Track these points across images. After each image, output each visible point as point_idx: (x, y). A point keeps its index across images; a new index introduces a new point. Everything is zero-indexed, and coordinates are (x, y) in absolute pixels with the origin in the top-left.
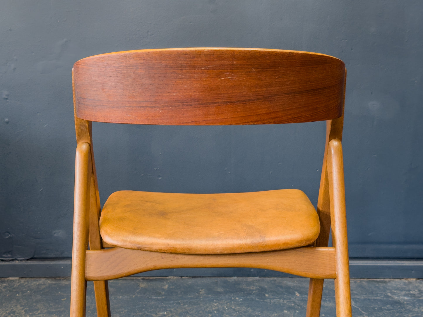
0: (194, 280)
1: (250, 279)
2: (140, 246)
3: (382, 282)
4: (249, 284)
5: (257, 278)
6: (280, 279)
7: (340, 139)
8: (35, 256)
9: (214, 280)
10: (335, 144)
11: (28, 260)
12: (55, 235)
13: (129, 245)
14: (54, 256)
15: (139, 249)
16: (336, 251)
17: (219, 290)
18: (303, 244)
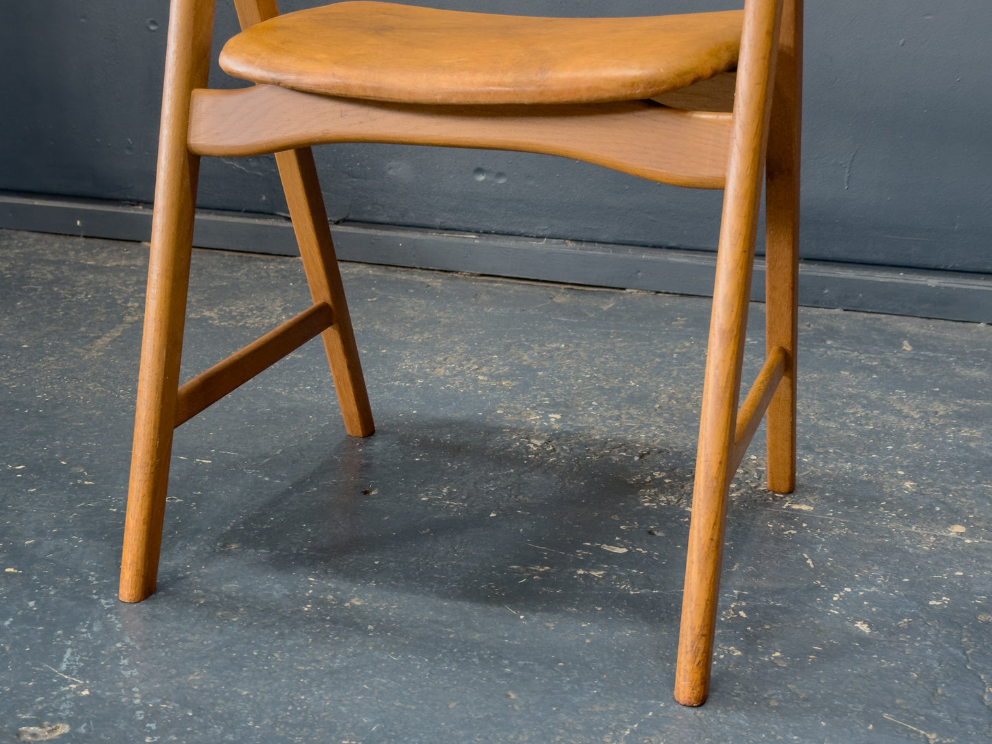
8: (351, 217)
16: (732, 122)
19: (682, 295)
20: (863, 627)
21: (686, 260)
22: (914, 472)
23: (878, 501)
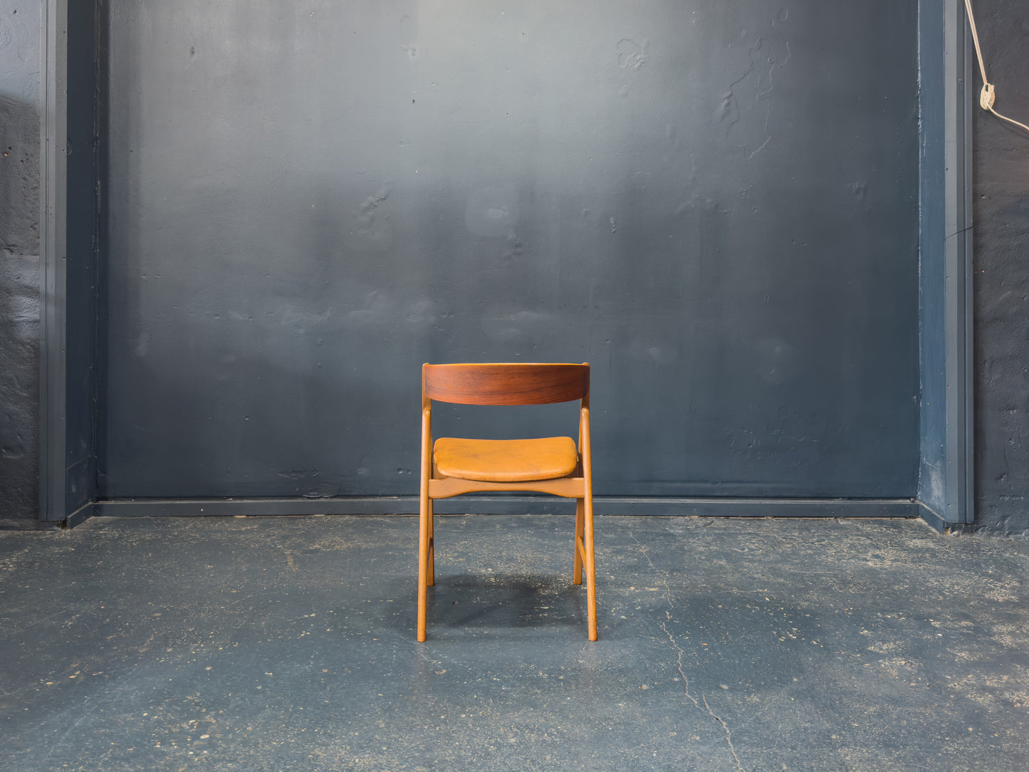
0: (490, 517)
1: (543, 516)
2: (464, 477)
3: (665, 519)
4: (542, 520)
5: (550, 515)
6: (571, 516)
7: (588, 408)
8: (340, 494)
9: (509, 517)
10: (585, 411)
11: (332, 497)
12: (360, 473)
13: (457, 476)
14: (358, 494)
15: (463, 479)
16: (584, 480)
17: (513, 525)
18: (563, 475)
19: (489, 514)
20: (624, 617)
21: (489, 500)
22: (612, 573)
23: (606, 583)
